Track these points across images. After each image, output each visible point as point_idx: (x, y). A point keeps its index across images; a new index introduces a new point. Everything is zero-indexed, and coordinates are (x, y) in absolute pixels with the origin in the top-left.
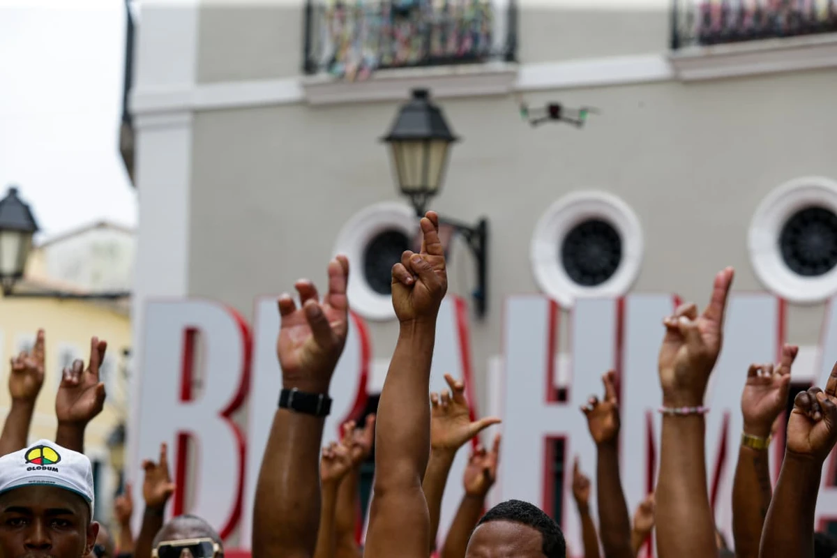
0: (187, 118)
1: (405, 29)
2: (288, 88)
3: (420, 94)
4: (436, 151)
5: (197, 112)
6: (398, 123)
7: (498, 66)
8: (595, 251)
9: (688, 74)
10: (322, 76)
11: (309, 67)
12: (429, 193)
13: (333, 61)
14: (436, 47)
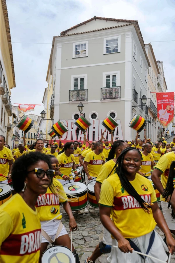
0: (59, 105)
1: (78, 98)
2: (68, 102)
3: (81, 103)
4: (82, 107)
5: (60, 104)
6: (79, 105)
7: (86, 101)
8: (94, 116)
9: (102, 102)
10: (71, 101)
11: (70, 101)
12: (81, 111)
13: (72, 100)
14: (81, 99)
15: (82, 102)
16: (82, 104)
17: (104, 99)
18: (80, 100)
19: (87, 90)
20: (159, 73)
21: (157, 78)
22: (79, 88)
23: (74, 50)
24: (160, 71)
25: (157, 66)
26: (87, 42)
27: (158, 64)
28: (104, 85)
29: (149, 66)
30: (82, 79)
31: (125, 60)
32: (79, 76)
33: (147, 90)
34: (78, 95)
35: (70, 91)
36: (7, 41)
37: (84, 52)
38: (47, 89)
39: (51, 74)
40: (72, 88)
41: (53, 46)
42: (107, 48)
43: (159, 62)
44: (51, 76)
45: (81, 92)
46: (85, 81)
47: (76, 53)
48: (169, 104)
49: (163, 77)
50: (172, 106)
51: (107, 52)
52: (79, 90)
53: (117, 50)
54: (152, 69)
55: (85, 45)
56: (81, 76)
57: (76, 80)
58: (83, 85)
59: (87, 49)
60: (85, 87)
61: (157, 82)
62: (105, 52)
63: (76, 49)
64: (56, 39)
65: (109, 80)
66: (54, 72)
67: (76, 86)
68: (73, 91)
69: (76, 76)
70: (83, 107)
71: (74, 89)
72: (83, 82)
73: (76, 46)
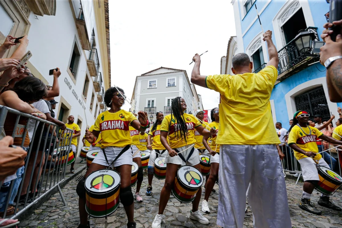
12: (152, 120)
15: (153, 115)
16: (152, 116)
17: (166, 113)
18: (151, 114)
19: (156, 107)
20: (199, 101)
21: (198, 104)
22: (151, 106)
23: (149, 84)
24: (199, 100)
25: (198, 97)
26: (157, 80)
27: (198, 96)
28: (166, 105)
29: (193, 96)
30: (153, 101)
31: (179, 90)
32: (151, 99)
33: (192, 110)
34: (150, 111)
35: (145, 108)
36: (108, 77)
37: (155, 85)
38: (131, 109)
39: (134, 99)
40: (147, 106)
41: (136, 82)
42: (168, 84)
43: (199, 95)
44: (134, 100)
45: (152, 109)
46: (155, 102)
47: (150, 86)
48: (205, 117)
49: (201, 104)
50: (207, 118)
51: (168, 86)
52: (151, 108)
53: (174, 85)
54: (195, 98)
55: (155, 81)
56: (153, 99)
57: (149, 101)
58: (153, 105)
59: (156, 84)
60: (155, 106)
61: (198, 106)
62: (167, 86)
63: (150, 84)
64: (138, 78)
65: (169, 102)
66: (136, 97)
67: (149, 105)
68: (147, 108)
69: (149, 99)
70: (153, 117)
71: (147, 107)
72: (153, 103)
73: (150, 82)
